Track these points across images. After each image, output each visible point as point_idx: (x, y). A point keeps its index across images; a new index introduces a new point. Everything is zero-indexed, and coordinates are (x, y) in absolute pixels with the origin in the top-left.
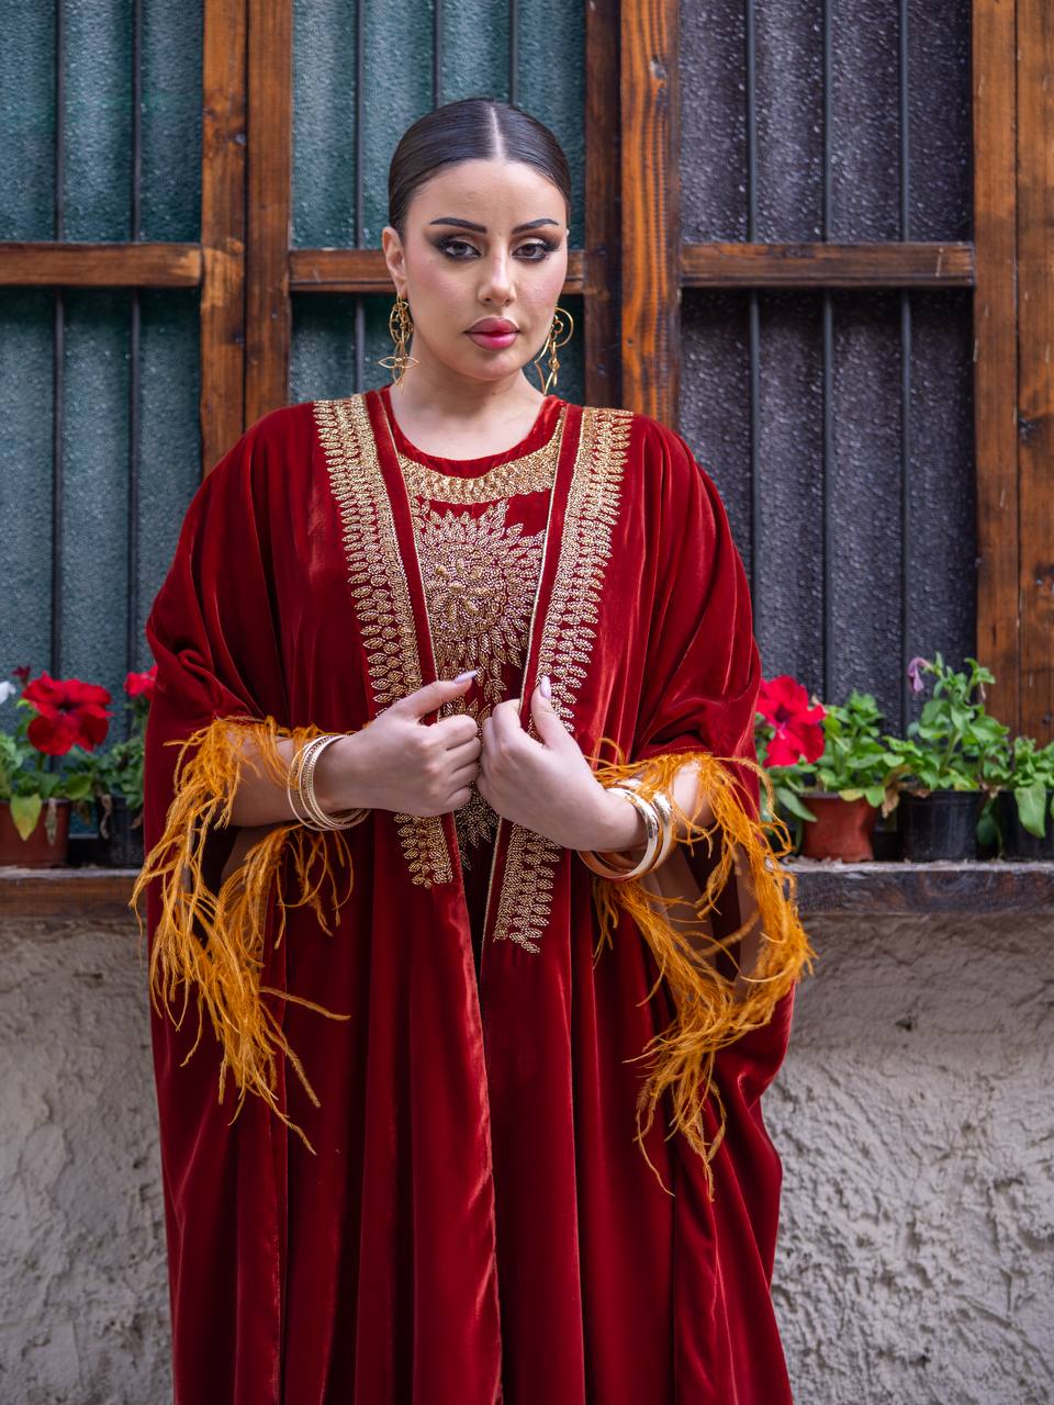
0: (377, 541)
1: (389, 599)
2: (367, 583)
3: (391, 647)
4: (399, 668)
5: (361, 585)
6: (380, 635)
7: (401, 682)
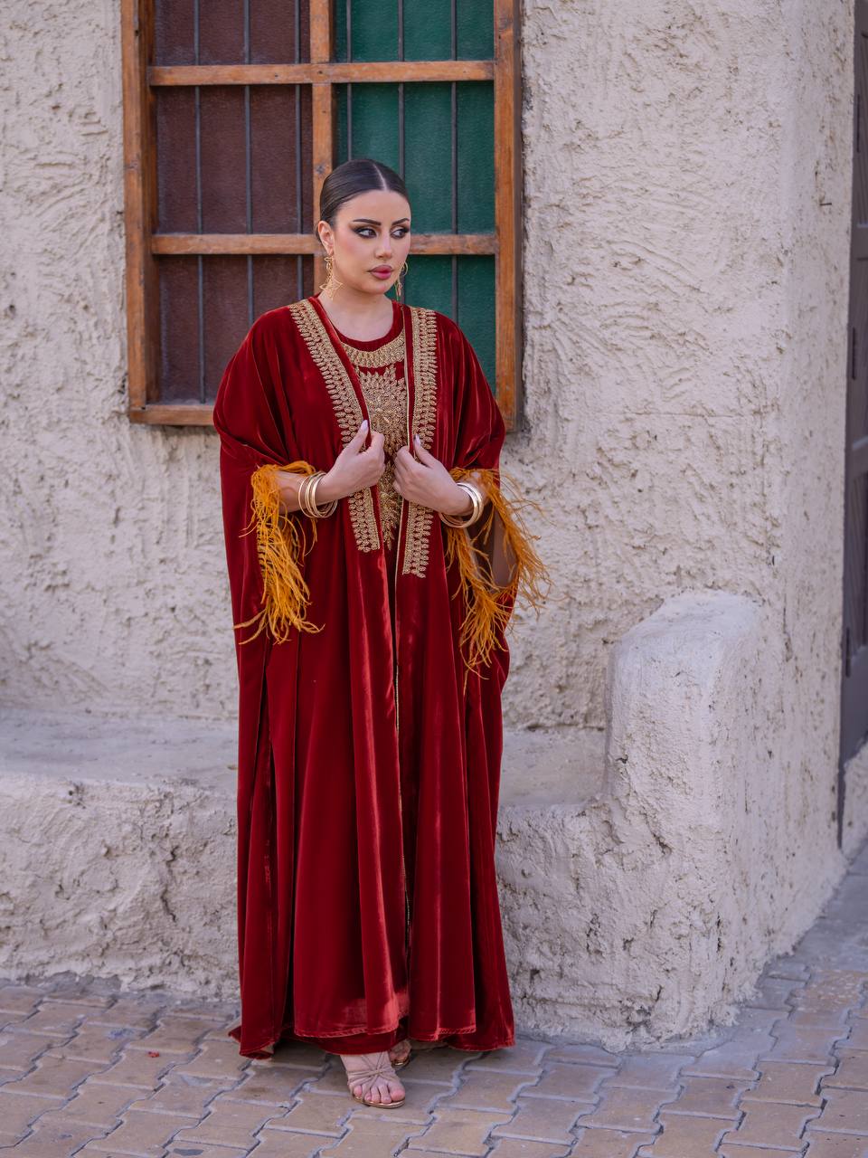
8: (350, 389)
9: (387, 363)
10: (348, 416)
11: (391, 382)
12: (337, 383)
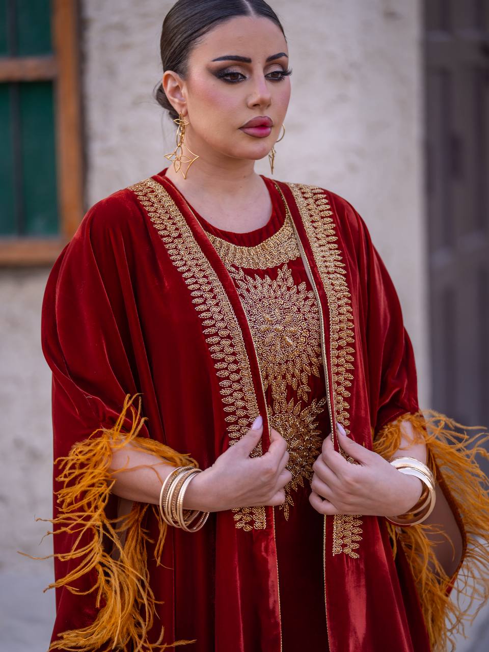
0: (217, 304)
1: (232, 345)
2: (216, 334)
3: (235, 377)
4: (241, 390)
5: (212, 335)
6: (226, 369)
7: (243, 399)
8: (226, 303)
9: (276, 262)
10: (224, 342)
11: (289, 289)
12: (207, 295)
